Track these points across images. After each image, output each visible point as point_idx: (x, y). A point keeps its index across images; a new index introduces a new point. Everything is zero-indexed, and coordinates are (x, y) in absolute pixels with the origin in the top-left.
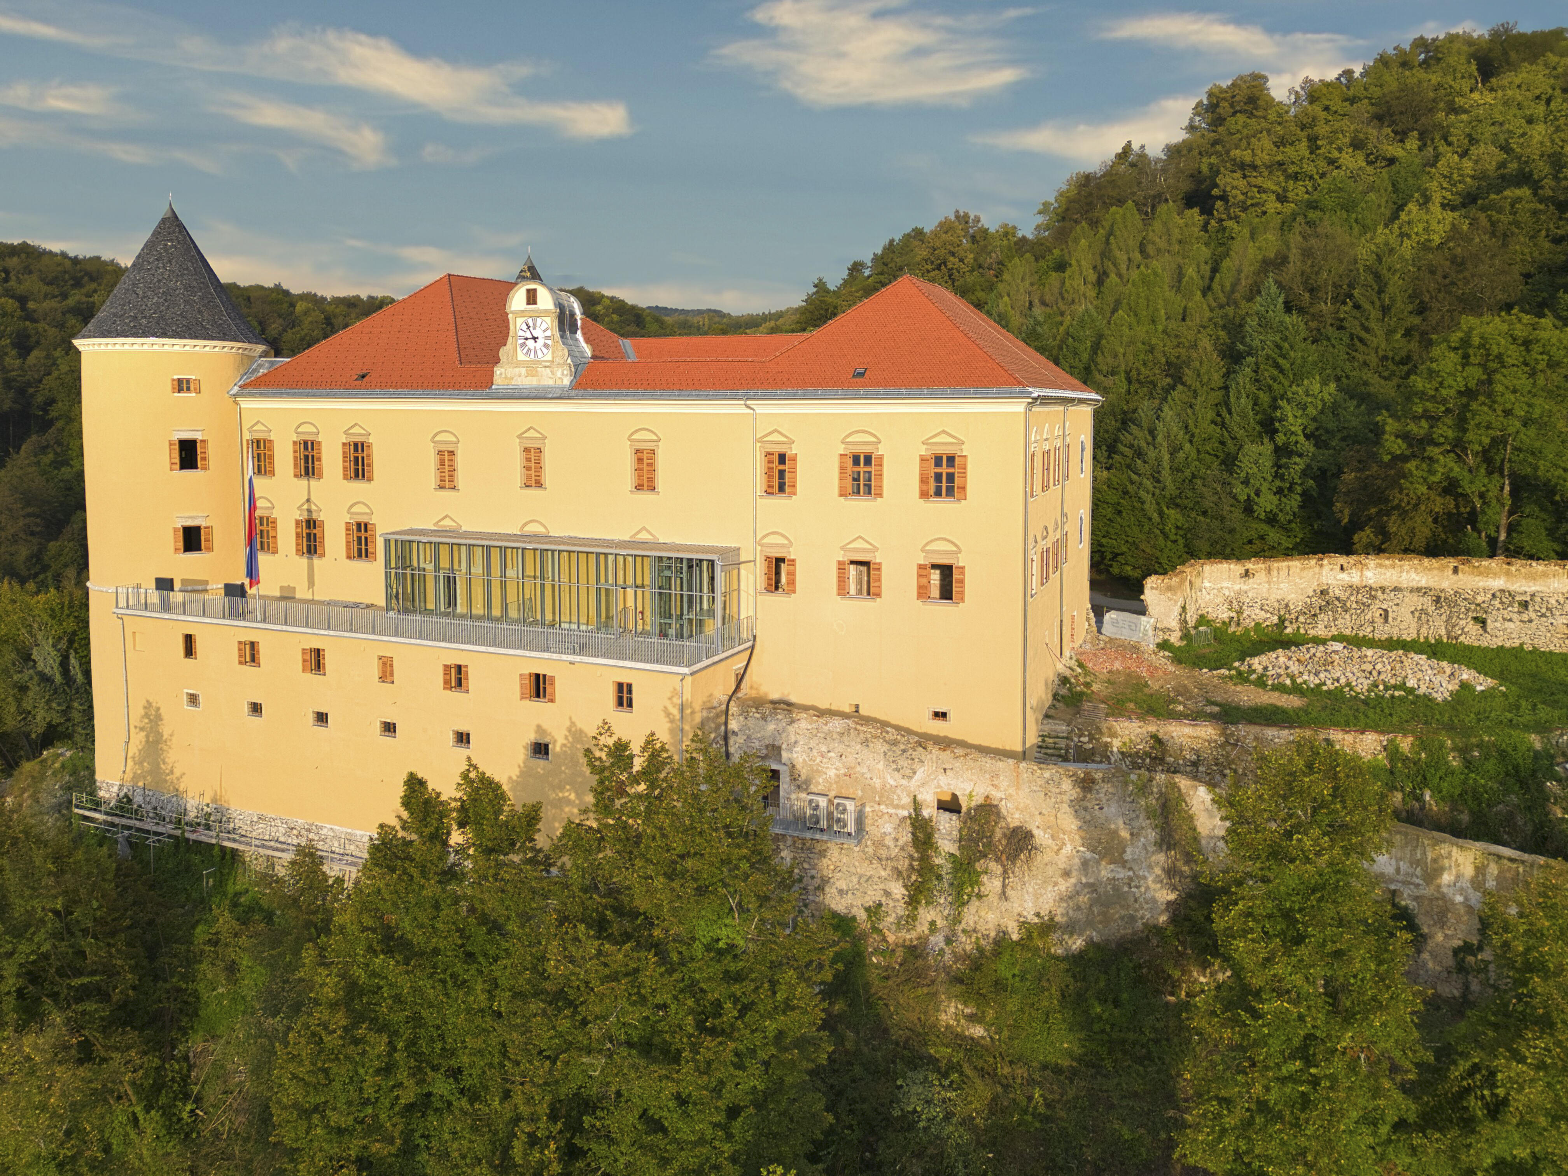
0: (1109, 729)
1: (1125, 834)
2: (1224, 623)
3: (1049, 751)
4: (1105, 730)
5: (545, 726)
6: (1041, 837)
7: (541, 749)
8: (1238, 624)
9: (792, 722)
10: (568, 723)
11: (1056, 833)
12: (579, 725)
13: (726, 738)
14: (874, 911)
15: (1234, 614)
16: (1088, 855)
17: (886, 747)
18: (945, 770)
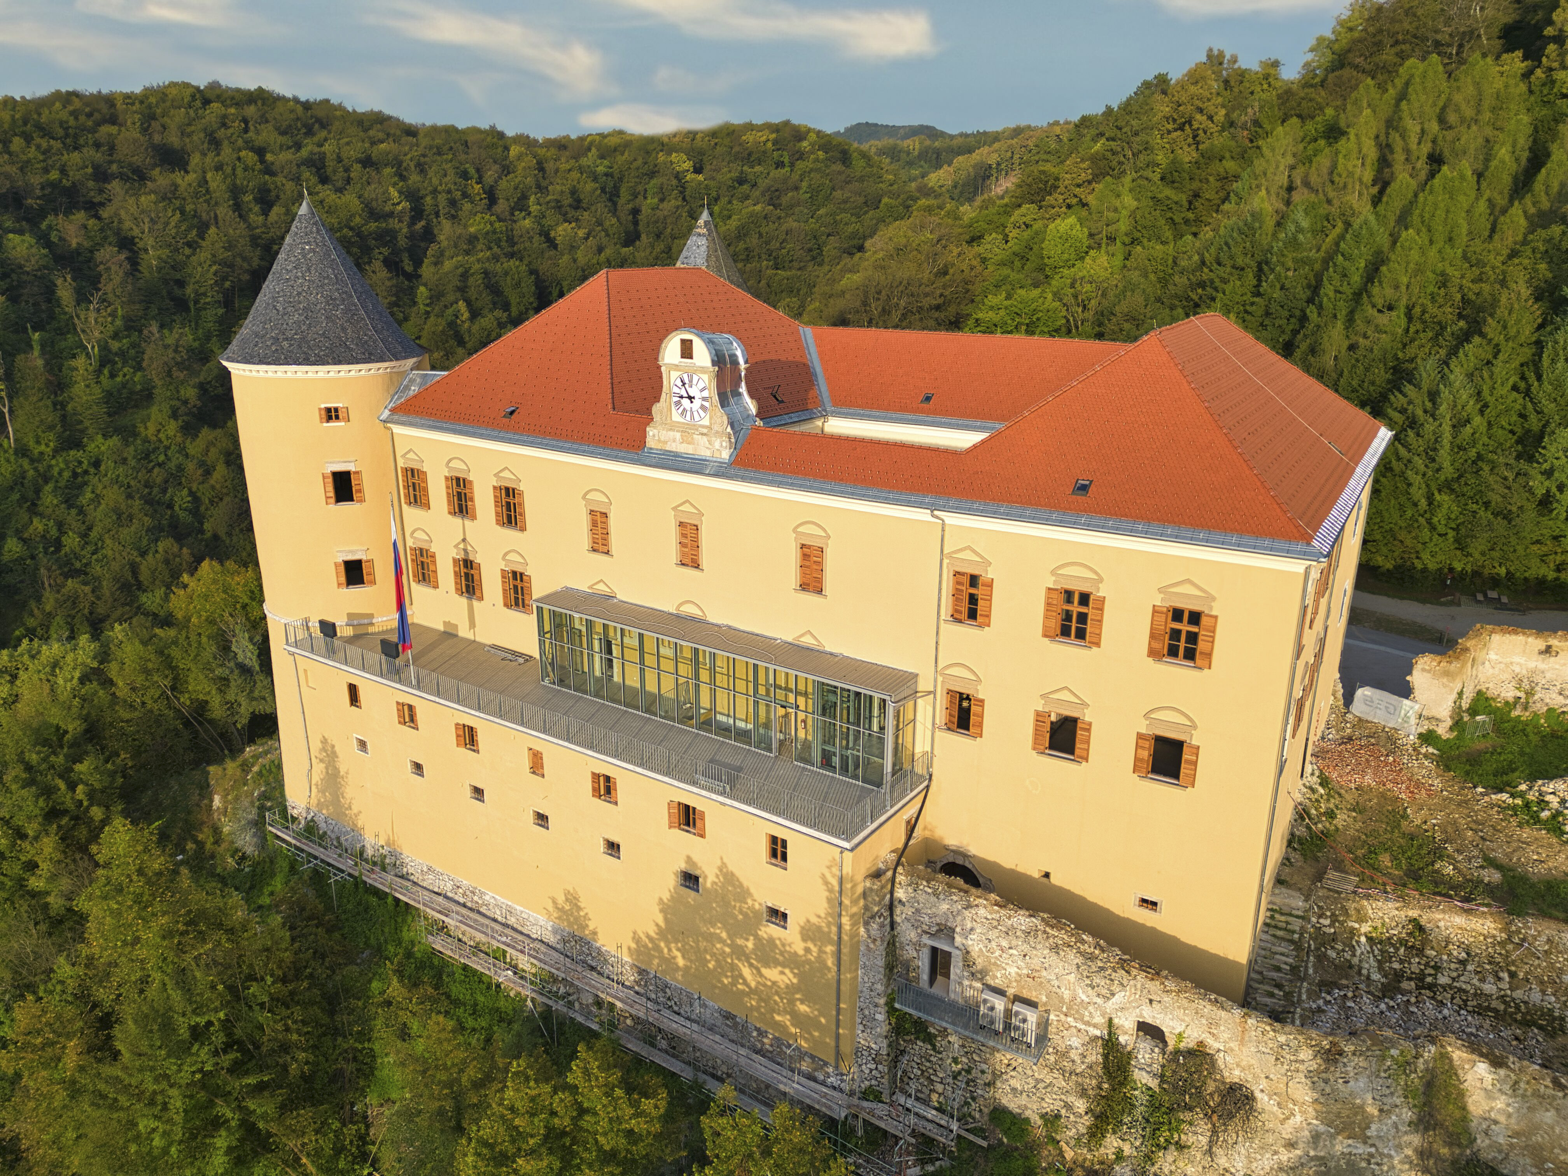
0: (1358, 911)
1: (1372, 1110)
2: (1507, 703)
3: (1280, 933)
4: (1352, 912)
5: (695, 858)
6: (1263, 1100)
7: (690, 880)
8: (1526, 708)
9: (968, 907)
10: (719, 863)
11: (1284, 1100)
12: (731, 868)
13: (891, 908)
14: (1052, 1120)
15: (1522, 695)
16: (1322, 1128)
17: (1079, 960)
18: (1151, 1001)
